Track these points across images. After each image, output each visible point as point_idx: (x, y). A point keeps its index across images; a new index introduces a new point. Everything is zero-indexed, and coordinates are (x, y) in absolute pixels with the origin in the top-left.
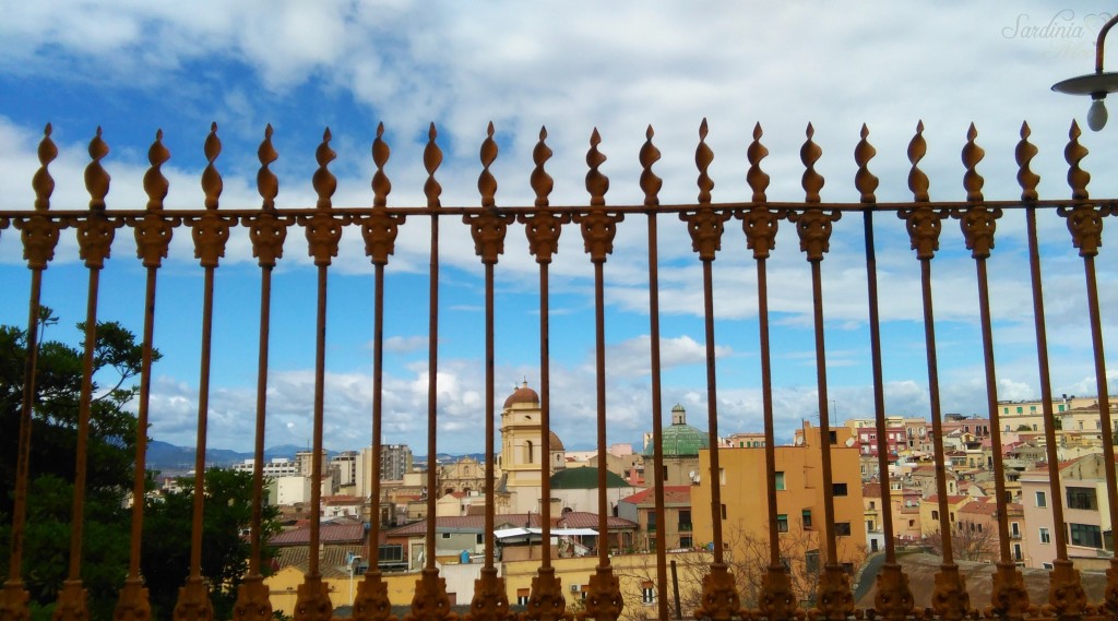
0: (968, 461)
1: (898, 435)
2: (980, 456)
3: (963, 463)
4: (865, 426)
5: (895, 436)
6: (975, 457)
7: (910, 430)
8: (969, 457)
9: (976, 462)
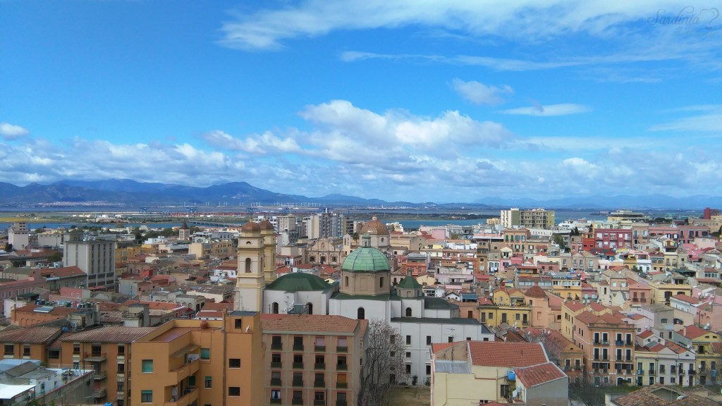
0: (665, 261)
1: (626, 235)
2: (675, 257)
3: (661, 262)
4: (602, 227)
5: (624, 236)
6: (671, 259)
7: (636, 232)
8: (666, 257)
9: (671, 262)
